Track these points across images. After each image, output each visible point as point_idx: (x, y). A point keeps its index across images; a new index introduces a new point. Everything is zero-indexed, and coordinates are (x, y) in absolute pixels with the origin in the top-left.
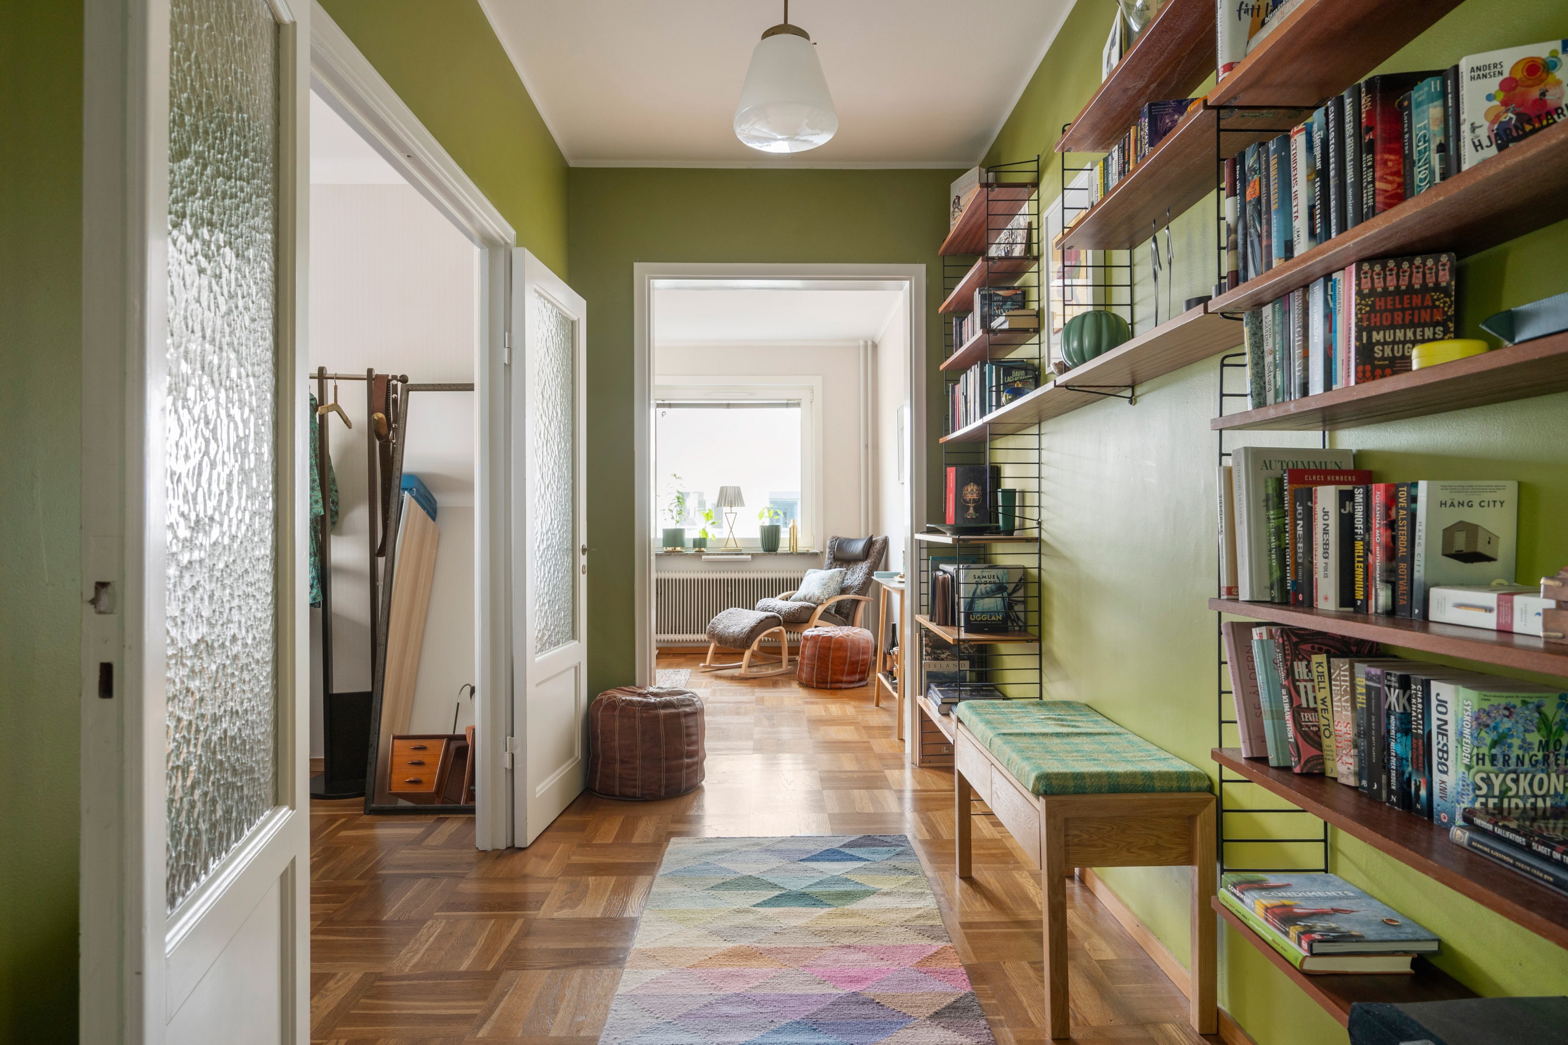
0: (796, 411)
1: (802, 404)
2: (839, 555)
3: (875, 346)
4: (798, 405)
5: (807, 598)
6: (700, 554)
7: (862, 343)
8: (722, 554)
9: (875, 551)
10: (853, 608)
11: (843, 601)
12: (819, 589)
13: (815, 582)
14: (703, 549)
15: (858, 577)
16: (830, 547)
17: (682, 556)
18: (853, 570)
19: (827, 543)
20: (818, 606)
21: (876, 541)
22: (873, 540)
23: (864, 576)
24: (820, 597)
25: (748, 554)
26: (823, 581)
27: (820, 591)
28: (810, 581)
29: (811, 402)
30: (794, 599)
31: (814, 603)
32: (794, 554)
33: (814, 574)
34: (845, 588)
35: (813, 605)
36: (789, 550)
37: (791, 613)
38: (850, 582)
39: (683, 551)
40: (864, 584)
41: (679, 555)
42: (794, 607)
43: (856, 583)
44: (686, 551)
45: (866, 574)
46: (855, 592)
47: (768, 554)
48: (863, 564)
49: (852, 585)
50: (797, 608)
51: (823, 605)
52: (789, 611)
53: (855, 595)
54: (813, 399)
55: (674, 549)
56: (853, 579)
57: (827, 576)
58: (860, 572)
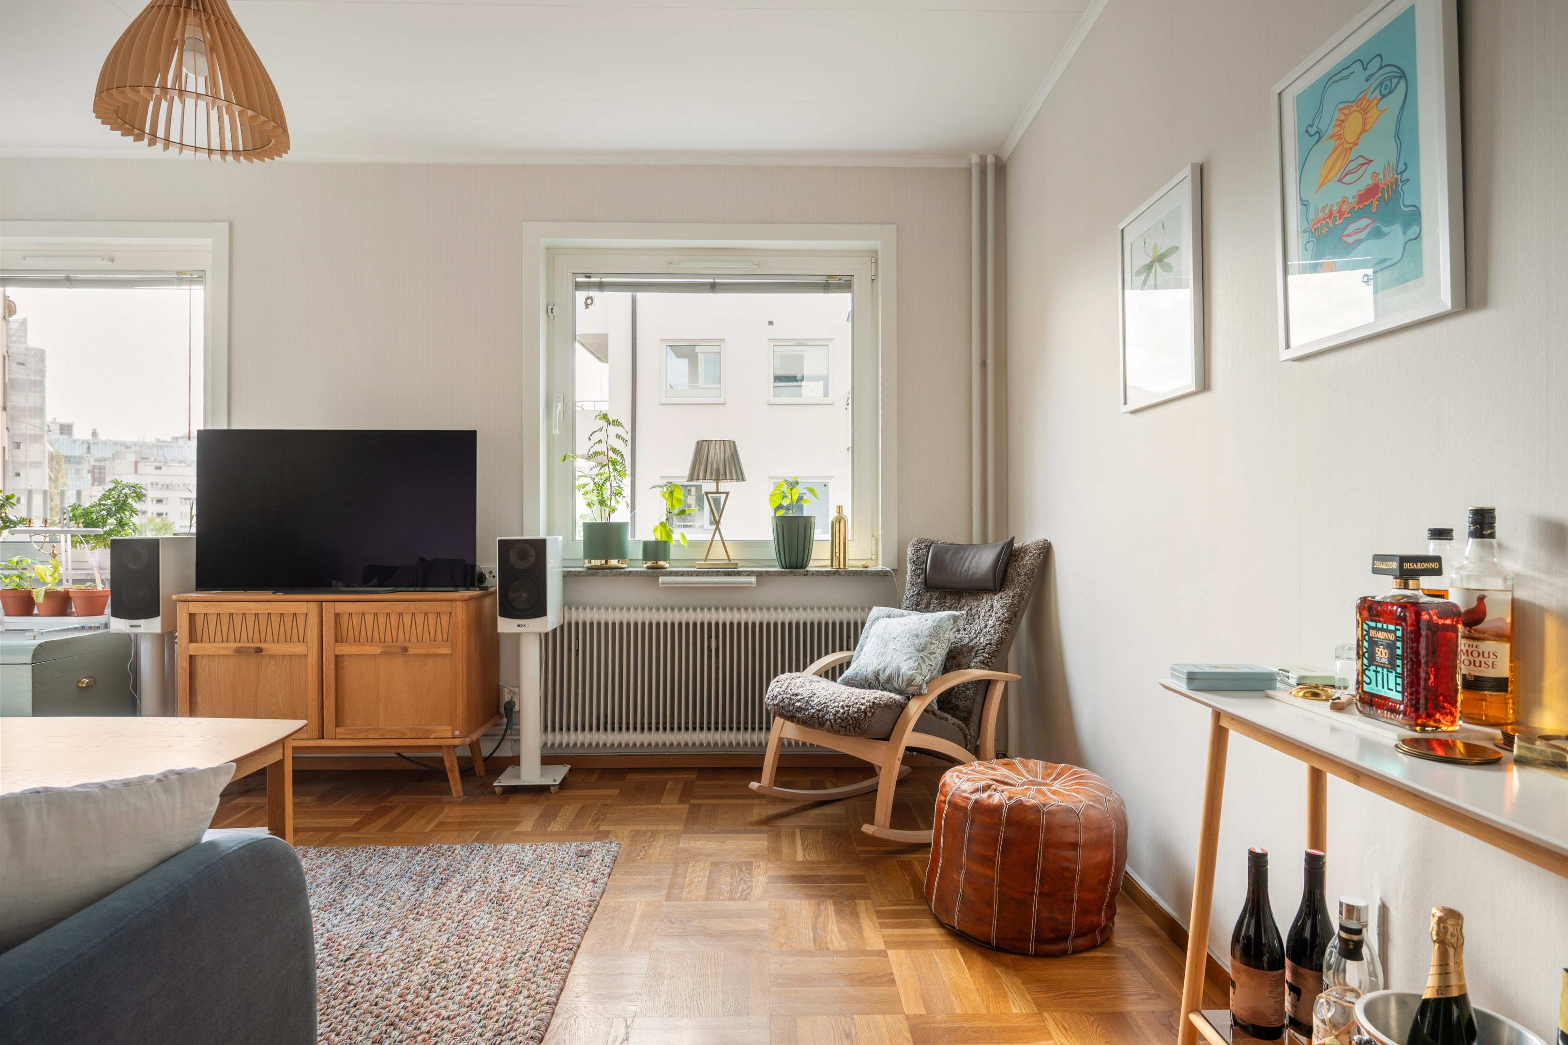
0: (842, 301)
1: (855, 285)
2: (936, 577)
3: (1001, 169)
4: (844, 285)
5: (882, 677)
6: (655, 571)
7: (975, 159)
8: (698, 574)
9: (1023, 571)
10: (979, 699)
11: (958, 686)
12: (910, 658)
13: (894, 638)
14: (661, 563)
15: (986, 627)
16: (914, 561)
17: (620, 575)
18: (974, 611)
19: (909, 553)
20: (908, 699)
21: (1023, 551)
22: (1016, 545)
23: (1000, 625)
24: (913, 678)
25: (751, 574)
26: (917, 641)
27: (911, 661)
28: (887, 634)
29: (873, 280)
30: (852, 679)
31: (900, 692)
32: (843, 573)
33: (889, 616)
34: (959, 654)
35: (898, 697)
36: (832, 566)
37: (849, 718)
38: (967, 640)
39: (623, 566)
40: (1000, 644)
41: (615, 575)
42: (857, 703)
43: (982, 640)
44: (629, 567)
45: (1003, 621)
46: (983, 662)
47: (791, 572)
48: (996, 597)
49: (973, 647)
50: (863, 707)
51: (921, 697)
52: (844, 713)
53: (983, 668)
54: (876, 275)
55: (607, 562)
56: (973, 632)
57: (925, 628)
58: (990, 616)
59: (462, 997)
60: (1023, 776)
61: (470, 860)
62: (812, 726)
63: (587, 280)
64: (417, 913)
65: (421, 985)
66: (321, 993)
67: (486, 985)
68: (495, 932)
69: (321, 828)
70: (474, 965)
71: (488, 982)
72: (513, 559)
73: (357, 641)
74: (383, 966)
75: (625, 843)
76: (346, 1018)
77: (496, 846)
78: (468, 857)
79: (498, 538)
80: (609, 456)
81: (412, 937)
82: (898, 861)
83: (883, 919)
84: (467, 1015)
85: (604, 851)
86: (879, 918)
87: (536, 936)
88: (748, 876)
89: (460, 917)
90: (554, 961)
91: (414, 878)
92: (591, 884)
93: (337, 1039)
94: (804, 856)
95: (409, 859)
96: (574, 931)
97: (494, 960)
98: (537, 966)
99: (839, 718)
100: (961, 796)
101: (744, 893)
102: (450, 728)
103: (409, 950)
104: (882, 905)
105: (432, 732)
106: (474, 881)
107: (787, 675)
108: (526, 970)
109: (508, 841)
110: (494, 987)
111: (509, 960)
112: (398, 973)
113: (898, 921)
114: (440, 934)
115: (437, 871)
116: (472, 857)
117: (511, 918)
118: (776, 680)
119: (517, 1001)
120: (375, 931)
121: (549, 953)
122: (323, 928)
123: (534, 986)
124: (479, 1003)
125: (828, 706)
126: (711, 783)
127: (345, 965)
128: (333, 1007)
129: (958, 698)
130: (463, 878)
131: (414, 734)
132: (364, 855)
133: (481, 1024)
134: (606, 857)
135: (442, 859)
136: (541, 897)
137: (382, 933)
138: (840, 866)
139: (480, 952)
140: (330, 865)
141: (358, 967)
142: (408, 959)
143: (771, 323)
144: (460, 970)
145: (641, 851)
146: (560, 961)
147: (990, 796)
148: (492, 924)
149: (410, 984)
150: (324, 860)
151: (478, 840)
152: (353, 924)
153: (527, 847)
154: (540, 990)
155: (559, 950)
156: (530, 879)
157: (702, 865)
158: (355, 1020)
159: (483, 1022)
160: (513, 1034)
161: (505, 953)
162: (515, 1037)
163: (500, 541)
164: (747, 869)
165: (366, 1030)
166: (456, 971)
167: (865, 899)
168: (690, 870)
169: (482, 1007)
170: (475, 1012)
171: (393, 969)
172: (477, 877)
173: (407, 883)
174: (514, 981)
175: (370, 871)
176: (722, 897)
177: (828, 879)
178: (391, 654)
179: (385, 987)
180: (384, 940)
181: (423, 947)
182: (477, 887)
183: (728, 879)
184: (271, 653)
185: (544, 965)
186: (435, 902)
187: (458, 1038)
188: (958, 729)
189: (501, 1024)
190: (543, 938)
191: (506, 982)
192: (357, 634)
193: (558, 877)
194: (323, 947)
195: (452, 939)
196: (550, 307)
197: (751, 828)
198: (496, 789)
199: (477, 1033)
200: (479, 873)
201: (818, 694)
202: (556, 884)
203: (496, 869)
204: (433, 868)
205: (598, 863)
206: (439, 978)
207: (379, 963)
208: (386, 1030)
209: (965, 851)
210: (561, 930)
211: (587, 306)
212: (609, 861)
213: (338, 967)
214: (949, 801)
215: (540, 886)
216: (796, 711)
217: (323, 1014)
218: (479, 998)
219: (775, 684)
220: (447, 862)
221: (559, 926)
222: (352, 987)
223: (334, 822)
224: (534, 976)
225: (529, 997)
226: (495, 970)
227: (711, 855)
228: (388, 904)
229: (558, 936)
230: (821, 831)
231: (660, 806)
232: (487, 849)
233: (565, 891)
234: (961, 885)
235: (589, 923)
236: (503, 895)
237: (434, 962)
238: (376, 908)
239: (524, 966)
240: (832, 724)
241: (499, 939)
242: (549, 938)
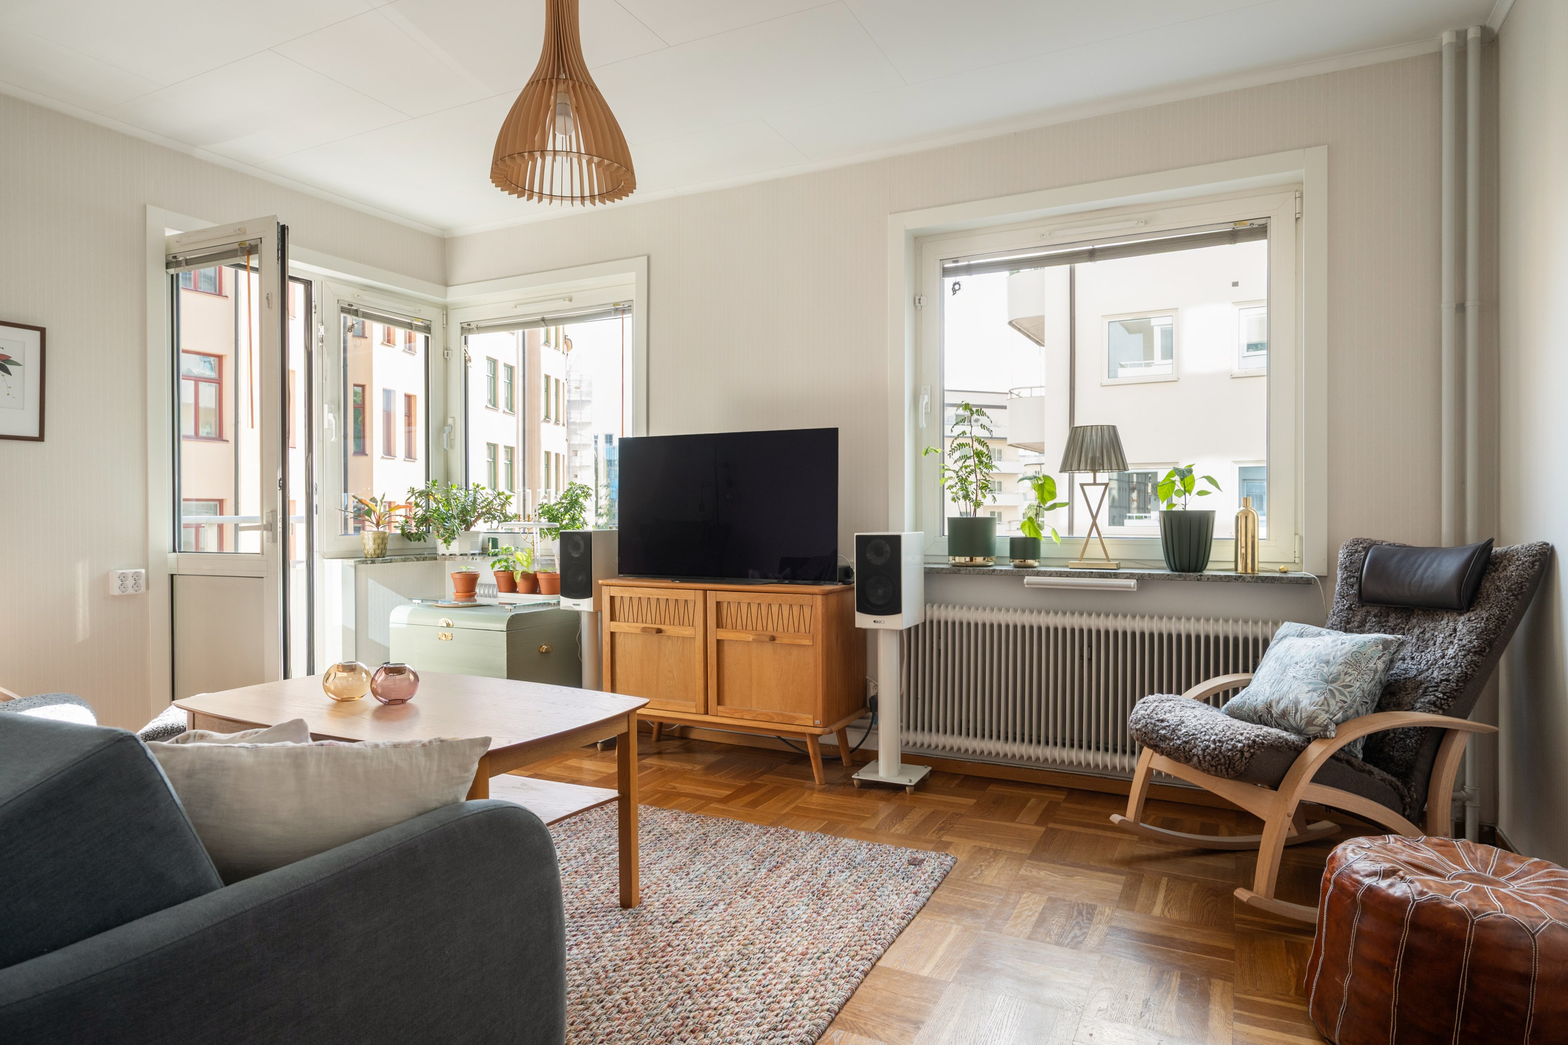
0: (1260, 246)
1: (1273, 230)
2: (1374, 588)
3: (1488, 42)
4: (1259, 231)
5: (1276, 711)
6: (1023, 570)
7: (1447, 38)
8: (1069, 574)
9: (1505, 586)
10: (1426, 752)
11: (1394, 730)
12: (1314, 690)
13: (1297, 663)
14: (1030, 562)
15: (1443, 657)
16: (1346, 567)
17: (983, 574)
18: (1428, 635)
19: (1340, 556)
20: (1309, 741)
21: (1507, 557)
22: (1496, 549)
23: (1465, 656)
24: (1314, 715)
25: (1130, 576)
26: (1326, 670)
27: (1315, 694)
28: (1288, 658)
29: (1297, 219)
30: (1238, 708)
31: (1298, 731)
32: (1249, 579)
33: (1301, 635)
34: (1400, 690)
35: (1293, 737)
36: (1236, 569)
37: (1221, 756)
38: (1415, 672)
39: (990, 564)
40: (1463, 681)
41: (978, 574)
42: (1232, 739)
43: (1435, 674)
44: (996, 565)
45: (1469, 651)
46: (1434, 704)
47: (1180, 576)
48: (1462, 618)
49: (1421, 683)
50: (1240, 745)
51: (1326, 741)
52: (1215, 749)
53: (1434, 712)
54: (1301, 213)
55: (971, 560)
56: (1424, 662)
57: (1339, 654)
58: (1451, 642)
59: (756, 983)
60: (1462, 865)
61: (808, 848)
62: (1177, 759)
63: (955, 265)
64: (746, 891)
65: (725, 961)
66: (646, 948)
67: (780, 976)
68: (806, 925)
69: (698, 795)
70: (776, 953)
71: (782, 974)
72: (869, 555)
73: (734, 628)
74: (701, 935)
75: (962, 858)
76: (656, 977)
77: (836, 839)
78: (808, 845)
79: (856, 534)
80: (974, 448)
81: (734, 913)
82: (1286, 942)
83: (1241, 1010)
84: (753, 1002)
85: (936, 864)
86: (1236, 1008)
87: (842, 938)
88: (1087, 921)
89: (780, 904)
90: (849, 968)
91: (755, 857)
92: (913, 895)
93: (643, 994)
94: (1163, 911)
95: (757, 838)
96: (879, 941)
97: (795, 953)
98: (832, 969)
99: (1209, 754)
100: (1350, 878)
101: (1076, 940)
102: (811, 717)
103: (727, 925)
104: (1246, 992)
105: (797, 719)
106: (804, 870)
107: (1157, 696)
108: (820, 970)
109: (849, 835)
110: (786, 980)
111: (808, 956)
112: (710, 945)
113: (1262, 1017)
114: (758, 915)
115: (777, 853)
116: (811, 845)
117: (825, 914)
118: (1142, 700)
119: (801, 1000)
120: (706, 900)
121: (847, 958)
122: (668, 888)
123: (823, 989)
124: (768, 992)
125: (1197, 739)
126: (1079, 807)
127: (672, 927)
128: (650, 963)
129: (1393, 747)
130: (797, 865)
131: (780, 719)
132: (722, 826)
133: (762, 1014)
134: (937, 870)
135: (785, 842)
136: (860, 899)
137: (712, 903)
138: (1206, 932)
139: (785, 942)
140: (692, 831)
141: (681, 931)
142: (723, 934)
143: (1235, 284)
144: (763, 955)
145: (976, 870)
146: (855, 970)
147: (1391, 885)
148: (806, 916)
149: (716, 958)
150: (689, 825)
151: (821, 831)
152: (692, 890)
153: (864, 845)
154: (827, 994)
155: (858, 958)
156: (856, 878)
157: (1038, 898)
158: (663, 980)
159: (765, 1012)
160: (786, 1032)
161: (807, 948)
162: (787, 1036)
163: (857, 536)
164: (1088, 913)
165: (667, 992)
166: (759, 955)
167: (1225, 980)
168: (1022, 901)
169: (769, 997)
170: (761, 1001)
171: (708, 940)
172: (809, 867)
173: (748, 860)
174: (806, 979)
175: (722, 843)
176: (1048, 939)
177: (1185, 945)
178: (762, 642)
179: (696, 955)
180: (710, 911)
181: (739, 925)
182: (805, 877)
183: (1063, 920)
184: (668, 634)
185: (838, 969)
186: (765, 883)
187: (738, 1023)
188: (1389, 787)
189: (779, 1019)
190: (847, 942)
191: (798, 978)
192: (734, 621)
193: (882, 882)
194: (661, 906)
195: (766, 923)
196: (917, 298)
197: (1108, 866)
198: (855, 782)
199: (755, 1022)
200: (811, 863)
201: (1187, 723)
202: (878, 888)
203: (829, 862)
204: (773, 850)
205: (926, 875)
206: (742, 959)
207: (699, 932)
208: (682, 997)
209: (1351, 950)
210: (867, 938)
211: (954, 291)
212: (939, 874)
213: (666, 928)
214: (1334, 881)
215: (863, 887)
216: (1161, 739)
217: (640, 968)
218: (769, 987)
219: (1140, 706)
220: (789, 846)
221: (866, 933)
222: (670, 949)
223: (710, 792)
224: (826, 979)
225: (813, 998)
226: (793, 964)
227: (1053, 888)
228: (725, 877)
229: (862, 942)
230: (1195, 885)
231: (1013, 825)
232: (827, 840)
233: (884, 897)
234: (1346, 994)
235: (897, 937)
236: (825, 889)
237: (743, 942)
238: (714, 879)
239: (819, 966)
240: (1200, 761)
241: (807, 933)
242: (853, 943)
